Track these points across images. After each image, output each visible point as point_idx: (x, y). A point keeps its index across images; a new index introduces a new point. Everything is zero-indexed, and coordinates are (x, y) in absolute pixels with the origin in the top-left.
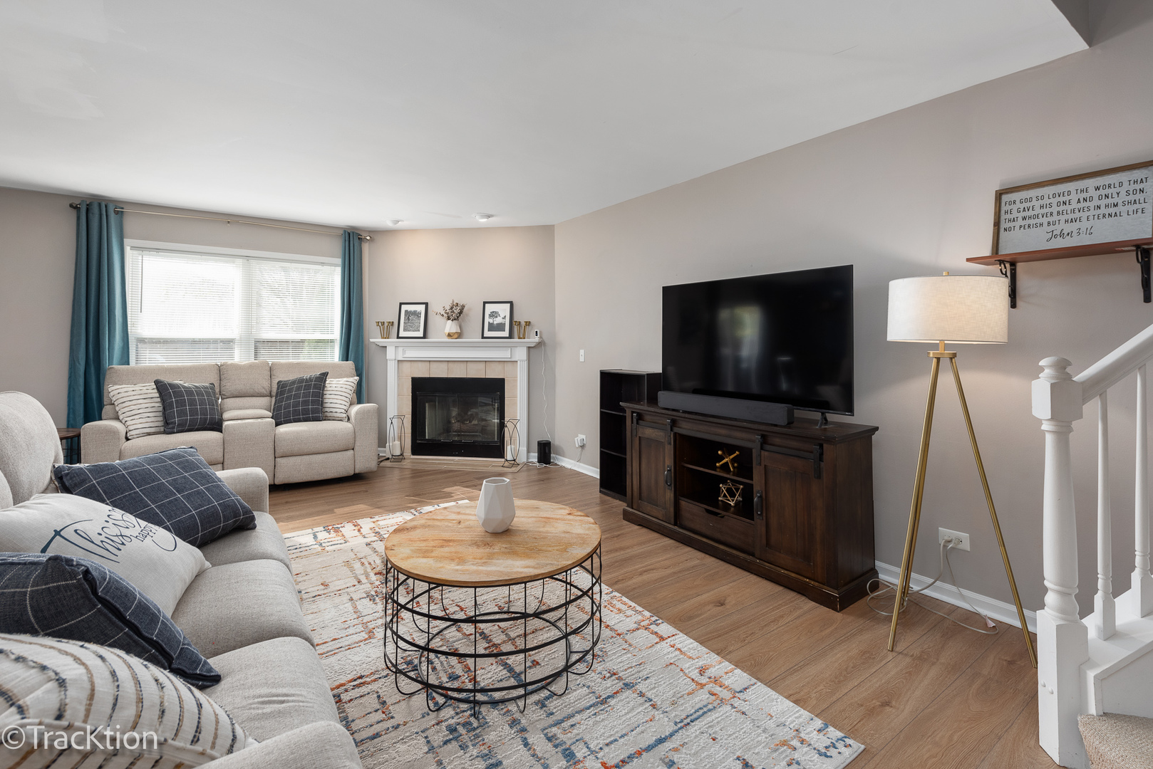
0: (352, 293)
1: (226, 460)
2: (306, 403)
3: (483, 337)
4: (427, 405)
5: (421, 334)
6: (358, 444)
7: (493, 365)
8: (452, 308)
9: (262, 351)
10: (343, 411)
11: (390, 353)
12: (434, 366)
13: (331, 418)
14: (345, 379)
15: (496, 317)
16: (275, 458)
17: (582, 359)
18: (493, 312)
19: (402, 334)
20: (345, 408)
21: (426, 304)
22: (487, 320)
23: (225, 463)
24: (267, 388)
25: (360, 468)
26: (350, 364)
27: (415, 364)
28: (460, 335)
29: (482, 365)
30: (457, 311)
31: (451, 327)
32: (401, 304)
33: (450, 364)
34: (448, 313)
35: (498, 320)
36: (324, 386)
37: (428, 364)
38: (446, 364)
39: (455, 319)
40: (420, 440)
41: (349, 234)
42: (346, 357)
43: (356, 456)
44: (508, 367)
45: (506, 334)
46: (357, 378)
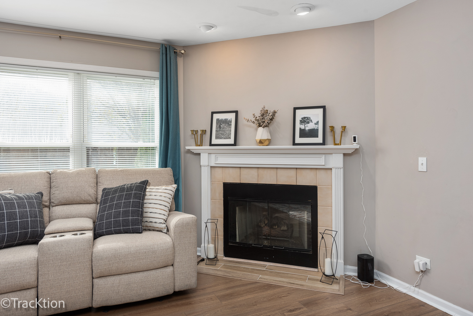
0: (169, 104)
1: (40, 283)
2: (126, 213)
3: (294, 144)
4: (237, 208)
5: (232, 141)
6: (177, 260)
7: (304, 172)
8: (263, 115)
9: (94, 159)
10: (162, 221)
11: (204, 159)
12: (244, 171)
13: (151, 228)
14: (164, 187)
15: (308, 123)
16: (93, 278)
17: (422, 168)
18: (305, 118)
19: (214, 141)
20: (165, 217)
21: (236, 112)
22: (298, 126)
23: (39, 287)
24: (93, 195)
25: (179, 286)
26: (169, 170)
27: (227, 170)
28: (269, 142)
29: (293, 172)
30: (267, 118)
31: (262, 133)
32: (213, 113)
33: (261, 171)
34: (258, 120)
35: (310, 126)
36: (145, 195)
37: (238, 170)
38: (256, 170)
39: (266, 126)
40: (231, 242)
41: (166, 48)
42: (164, 164)
43: (176, 273)
44: (321, 175)
45: (319, 140)
46: (175, 186)
